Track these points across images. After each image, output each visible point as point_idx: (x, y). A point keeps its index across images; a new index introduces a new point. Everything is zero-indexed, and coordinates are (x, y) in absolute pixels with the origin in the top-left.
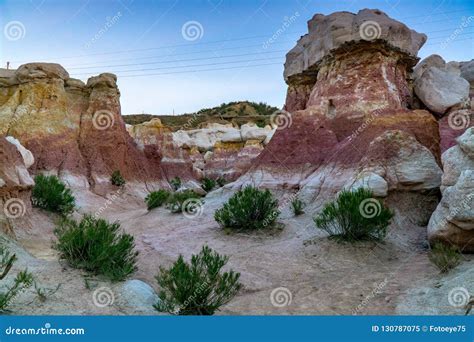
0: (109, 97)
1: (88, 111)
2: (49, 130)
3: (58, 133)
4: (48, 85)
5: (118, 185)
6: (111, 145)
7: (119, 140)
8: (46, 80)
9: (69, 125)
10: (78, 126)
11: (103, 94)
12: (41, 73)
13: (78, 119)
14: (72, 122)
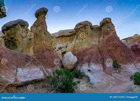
0: (109, 27)
1: (102, 36)
2: (86, 46)
3: (90, 47)
4: (85, 30)
5: (118, 68)
6: (112, 48)
7: (116, 45)
8: (84, 28)
9: (94, 43)
10: (98, 43)
11: (106, 27)
12: (81, 26)
13: (98, 40)
14: (95, 41)
